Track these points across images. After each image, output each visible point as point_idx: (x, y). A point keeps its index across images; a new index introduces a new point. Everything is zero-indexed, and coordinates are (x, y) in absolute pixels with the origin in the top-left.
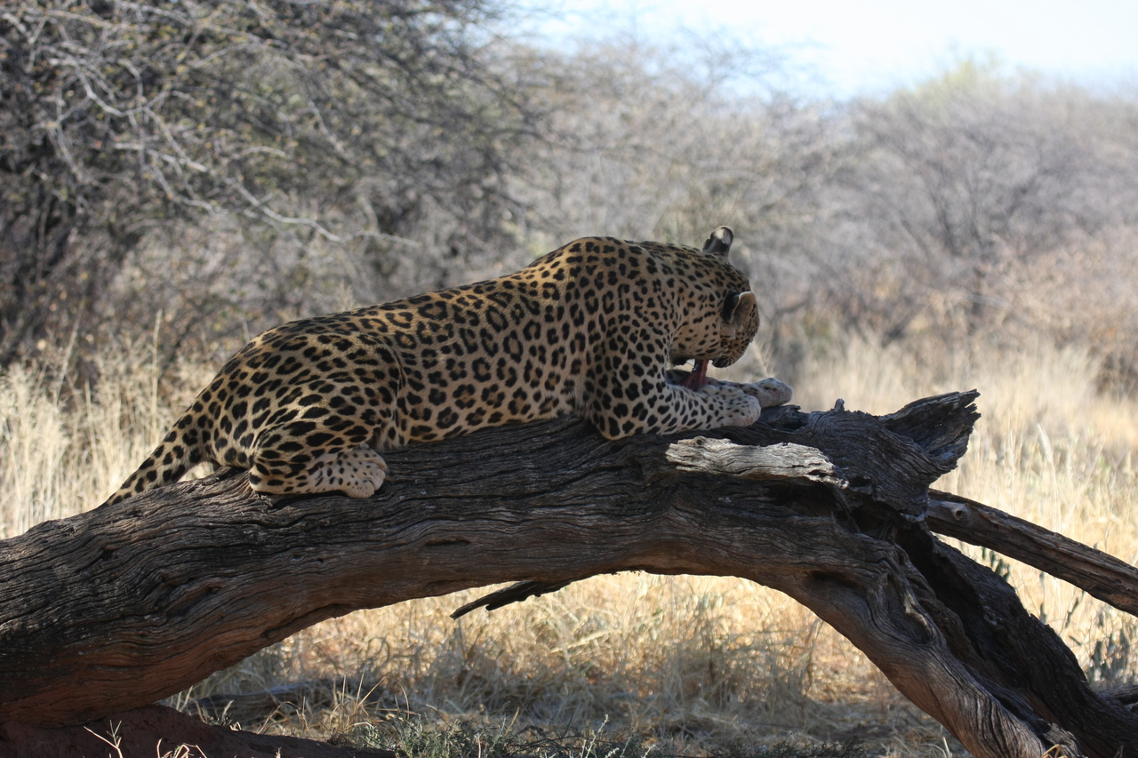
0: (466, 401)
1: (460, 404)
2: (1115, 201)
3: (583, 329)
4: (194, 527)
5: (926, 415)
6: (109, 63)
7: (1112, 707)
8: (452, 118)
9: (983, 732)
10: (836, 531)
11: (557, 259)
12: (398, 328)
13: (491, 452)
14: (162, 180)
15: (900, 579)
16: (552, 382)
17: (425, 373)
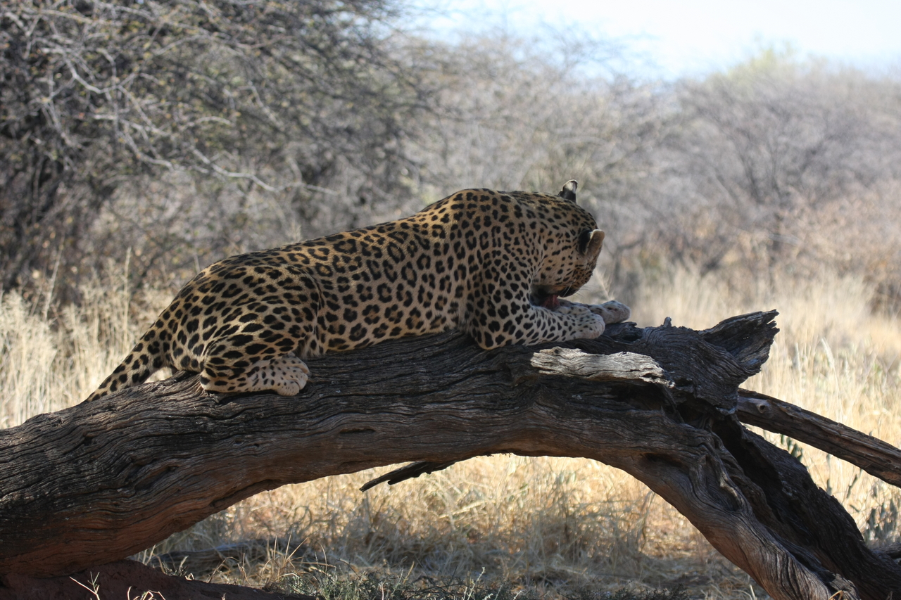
0: (373, 318)
1: (368, 321)
2: (886, 160)
3: (465, 261)
4: (157, 419)
5: (736, 330)
6: (89, 51)
7: (884, 561)
8: (361, 95)
9: (782, 581)
10: (665, 421)
11: (443, 207)
12: (318, 261)
13: (392, 359)
14: (132, 144)
15: (716, 460)
16: (441, 303)
17: (340, 295)
